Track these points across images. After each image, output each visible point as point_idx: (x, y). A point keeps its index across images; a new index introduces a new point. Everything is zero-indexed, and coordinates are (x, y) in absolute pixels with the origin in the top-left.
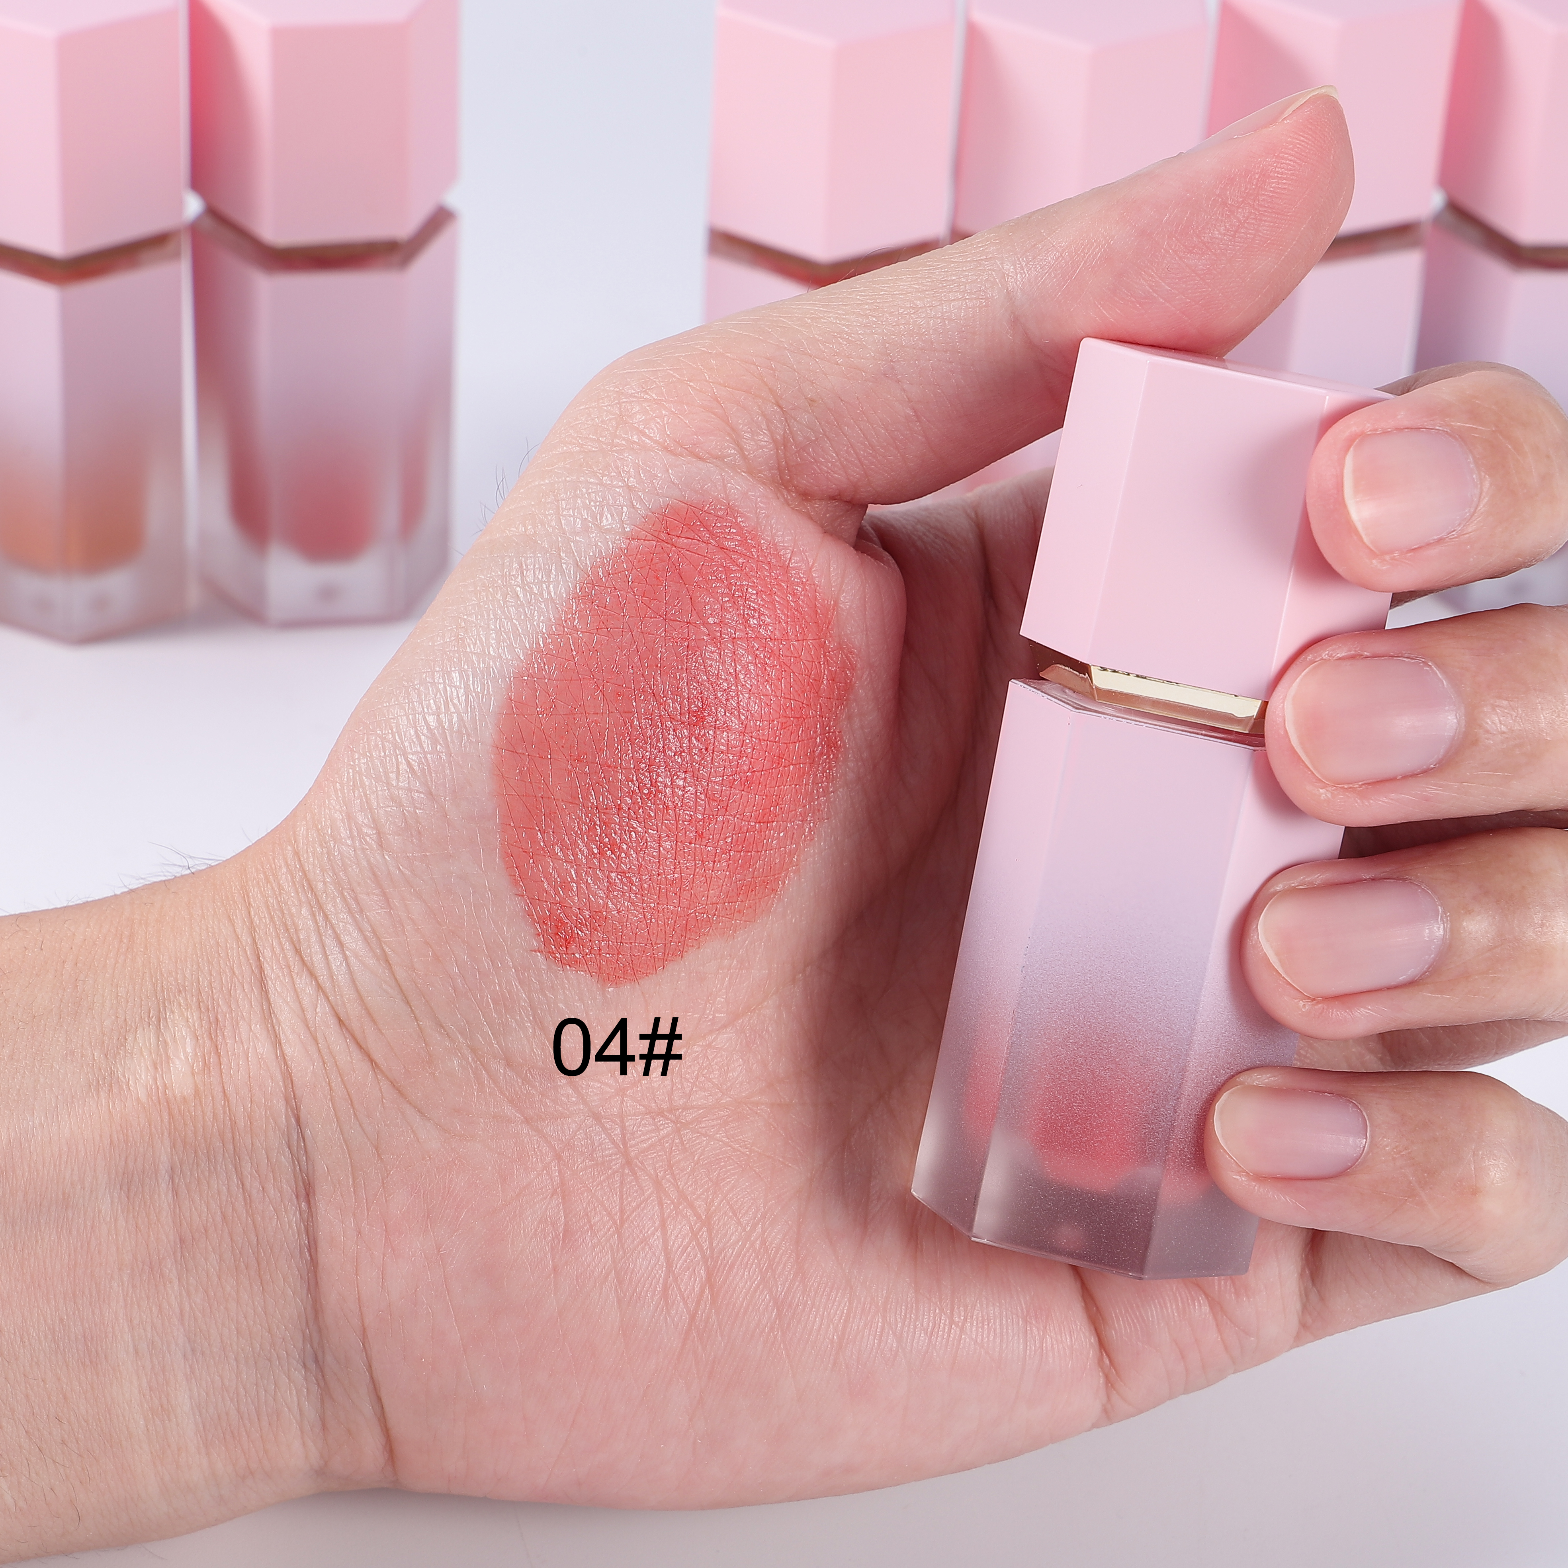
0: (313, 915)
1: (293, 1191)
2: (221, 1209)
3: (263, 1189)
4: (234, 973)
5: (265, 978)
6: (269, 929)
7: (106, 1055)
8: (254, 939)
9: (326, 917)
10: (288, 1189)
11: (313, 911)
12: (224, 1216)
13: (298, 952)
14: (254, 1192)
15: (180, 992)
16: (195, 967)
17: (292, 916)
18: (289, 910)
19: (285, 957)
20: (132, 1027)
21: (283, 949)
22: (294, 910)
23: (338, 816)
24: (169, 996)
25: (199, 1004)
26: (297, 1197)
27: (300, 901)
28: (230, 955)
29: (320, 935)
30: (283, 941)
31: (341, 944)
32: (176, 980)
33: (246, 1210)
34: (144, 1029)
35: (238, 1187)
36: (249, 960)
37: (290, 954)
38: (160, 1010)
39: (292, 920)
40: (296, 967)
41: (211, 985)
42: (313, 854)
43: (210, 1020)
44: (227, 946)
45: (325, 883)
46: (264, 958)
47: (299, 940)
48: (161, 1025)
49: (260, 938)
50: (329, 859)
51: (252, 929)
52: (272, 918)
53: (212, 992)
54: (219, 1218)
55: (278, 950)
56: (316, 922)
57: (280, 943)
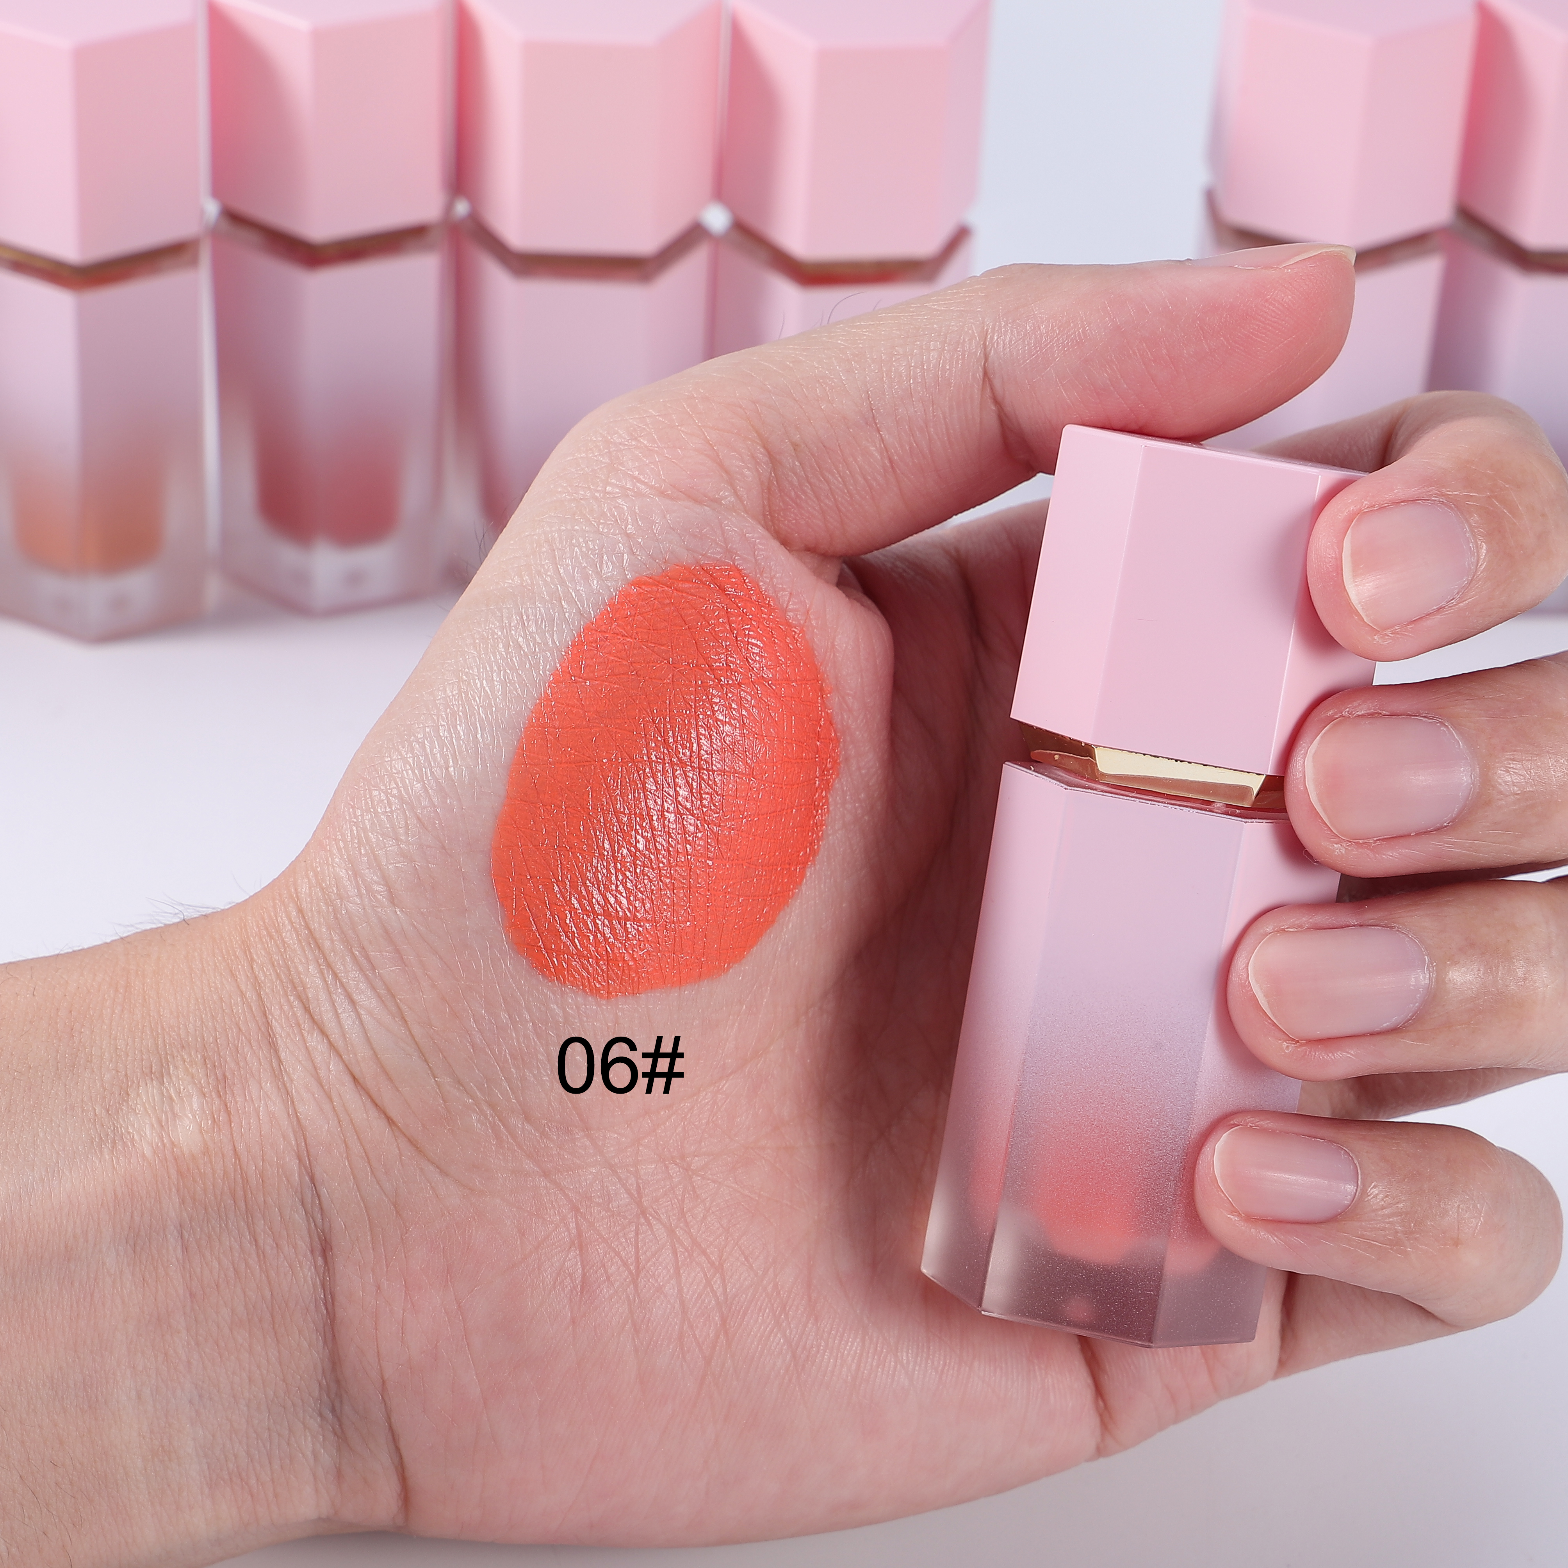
0: (321, 972)
1: (307, 1246)
2: (233, 1264)
3: (277, 1245)
4: (240, 1030)
5: (274, 1035)
6: (276, 987)
7: (108, 1111)
8: (259, 995)
9: (335, 976)
10: (303, 1245)
11: (321, 969)
12: (236, 1271)
13: (307, 1010)
14: (268, 1248)
15: (183, 1047)
16: (198, 1023)
17: (299, 973)
18: (296, 968)
19: (294, 1014)
20: (134, 1082)
21: (291, 1007)
22: (301, 968)
23: (343, 873)
24: (172, 1051)
25: (205, 1060)
26: (312, 1252)
27: (307, 958)
28: (234, 1011)
29: (330, 993)
30: (292, 998)
31: (353, 1002)
32: (179, 1035)
33: (260, 1266)
34: (147, 1085)
35: (250, 1243)
36: (255, 1017)
37: (300, 1013)
38: (162, 1065)
39: (299, 977)
40: (306, 1025)
41: (217, 1041)
42: (319, 912)
43: (217, 1078)
44: (231, 1002)
45: (332, 941)
46: (273, 1016)
47: (307, 997)
48: (165, 1080)
49: (266, 994)
50: (336, 918)
51: (257, 986)
52: (278, 976)
53: (218, 1048)
54: (231, 1273)
55: (286, 1008)
56: (325, 981)
57: (289, 1001)
